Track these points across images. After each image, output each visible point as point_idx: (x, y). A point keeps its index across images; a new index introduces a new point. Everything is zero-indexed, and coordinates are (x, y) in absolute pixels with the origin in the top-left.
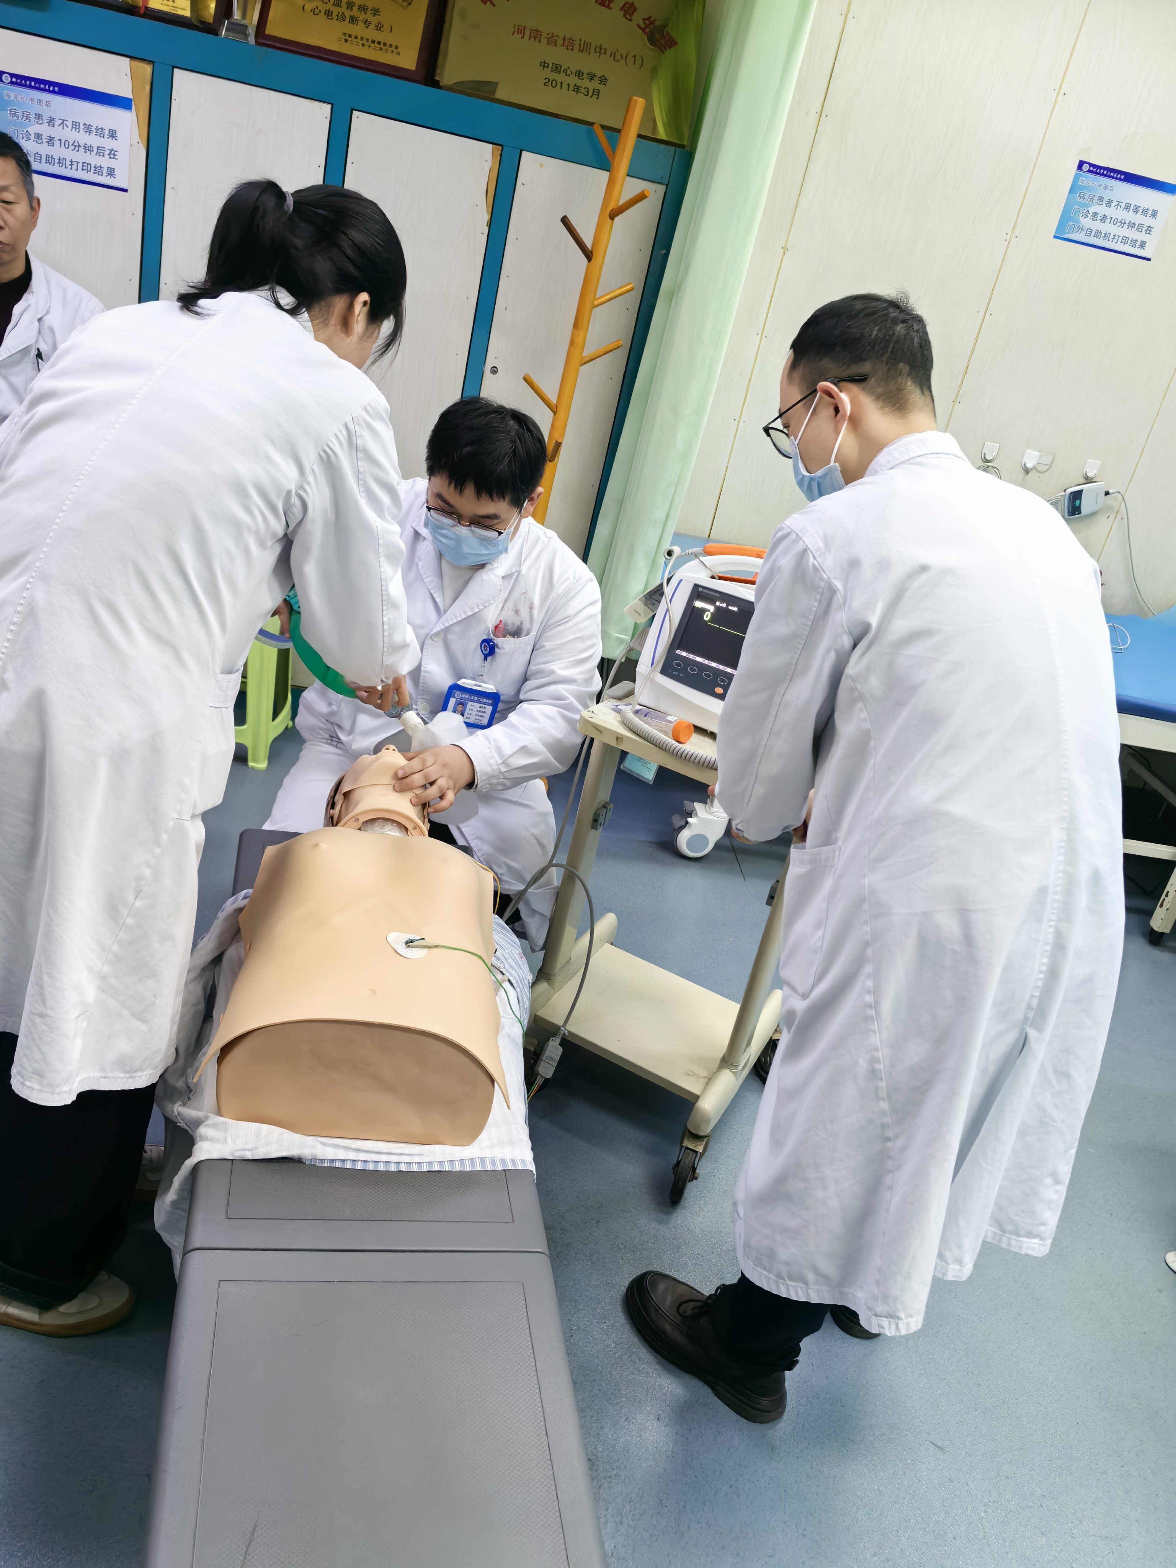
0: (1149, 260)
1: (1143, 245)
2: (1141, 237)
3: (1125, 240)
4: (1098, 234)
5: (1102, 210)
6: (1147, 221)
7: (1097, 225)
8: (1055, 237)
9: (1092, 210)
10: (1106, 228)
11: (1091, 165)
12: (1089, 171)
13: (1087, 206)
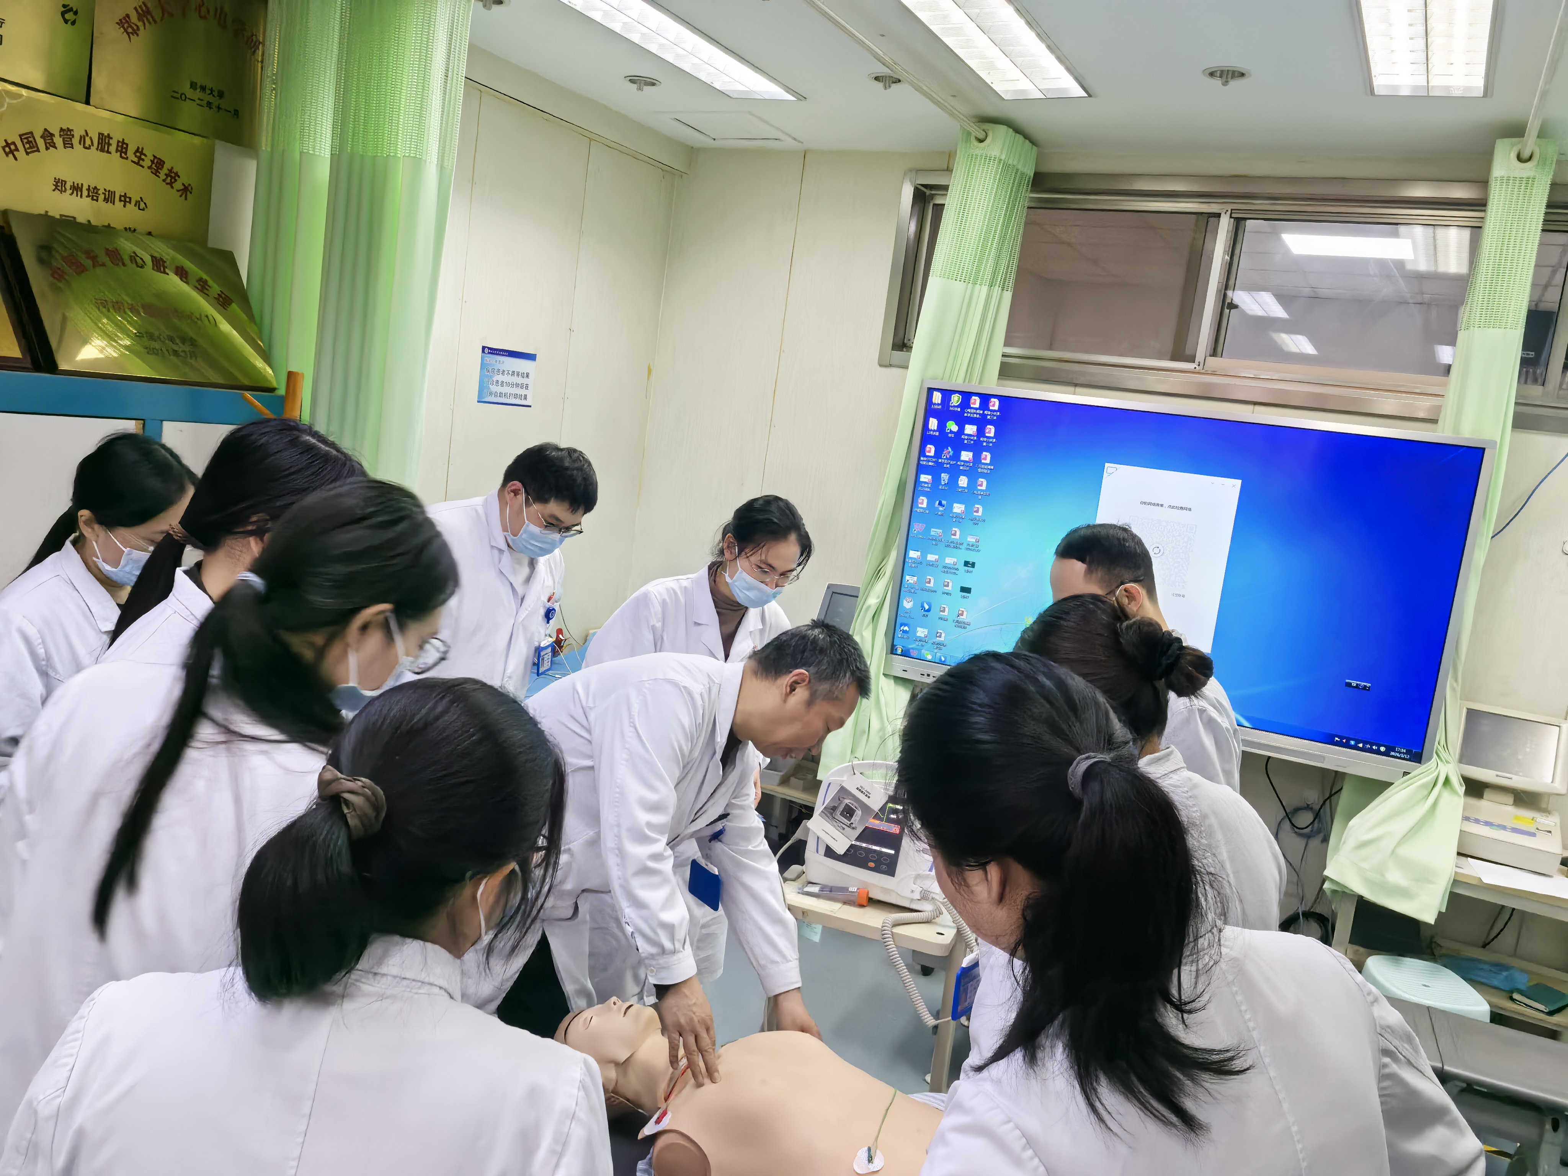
0: (530, 406)
1: (525, 398)
2: (523, 392)
3: (516, 396)
4: (501, 395)
5: (500, 378)
6: (525, 381)
7: (499, 389)
8: (478, 402)
9: (495, 379)
10: (505, 390)
11: (489, 348)
12: (489, 353)
13: (491, 377)
